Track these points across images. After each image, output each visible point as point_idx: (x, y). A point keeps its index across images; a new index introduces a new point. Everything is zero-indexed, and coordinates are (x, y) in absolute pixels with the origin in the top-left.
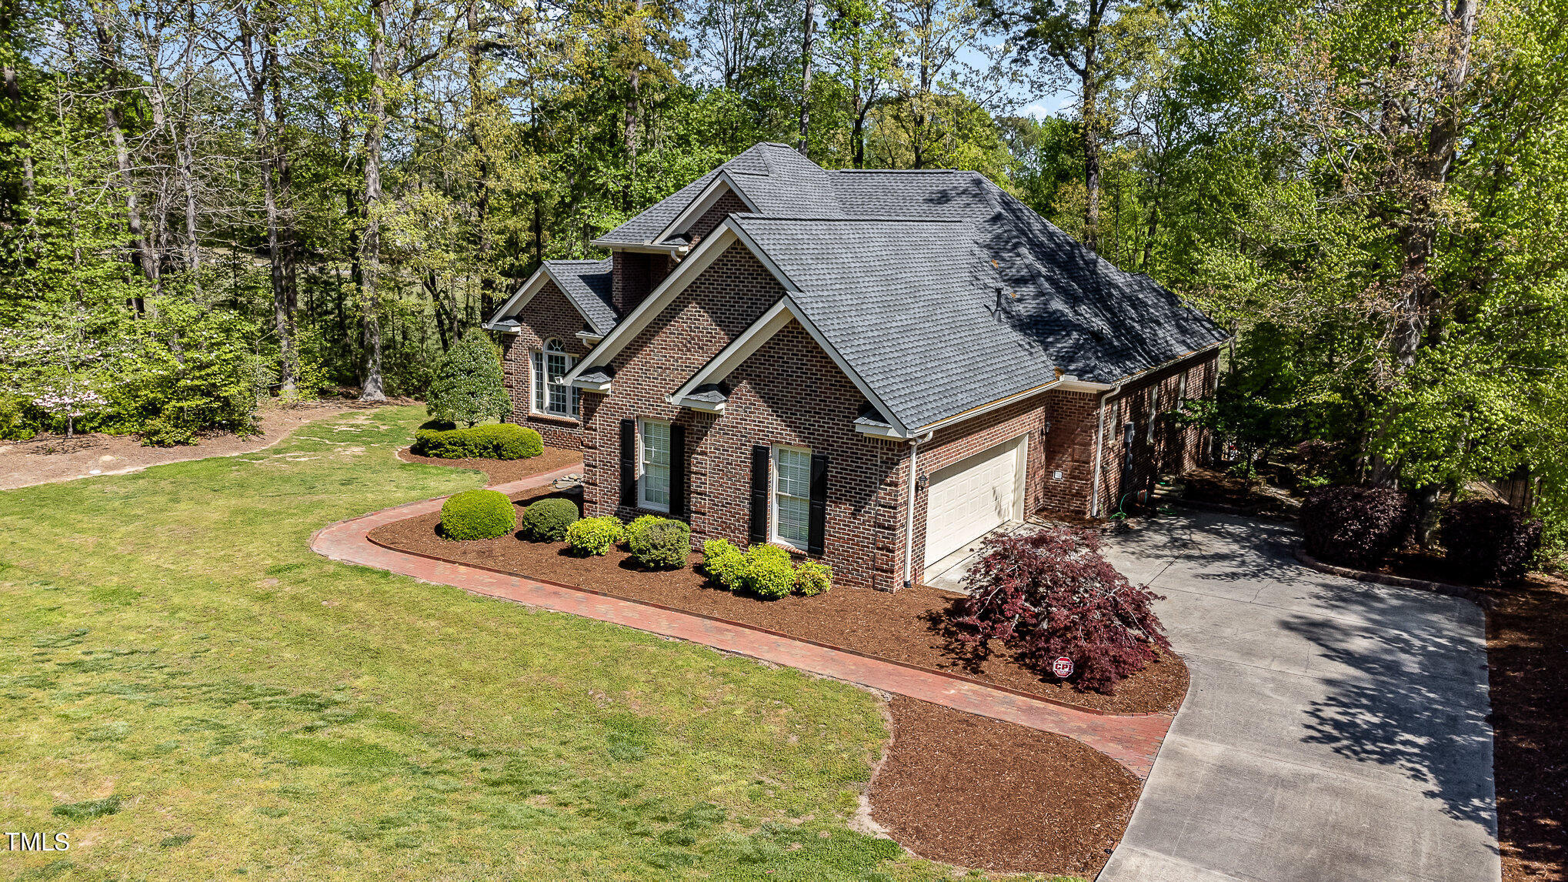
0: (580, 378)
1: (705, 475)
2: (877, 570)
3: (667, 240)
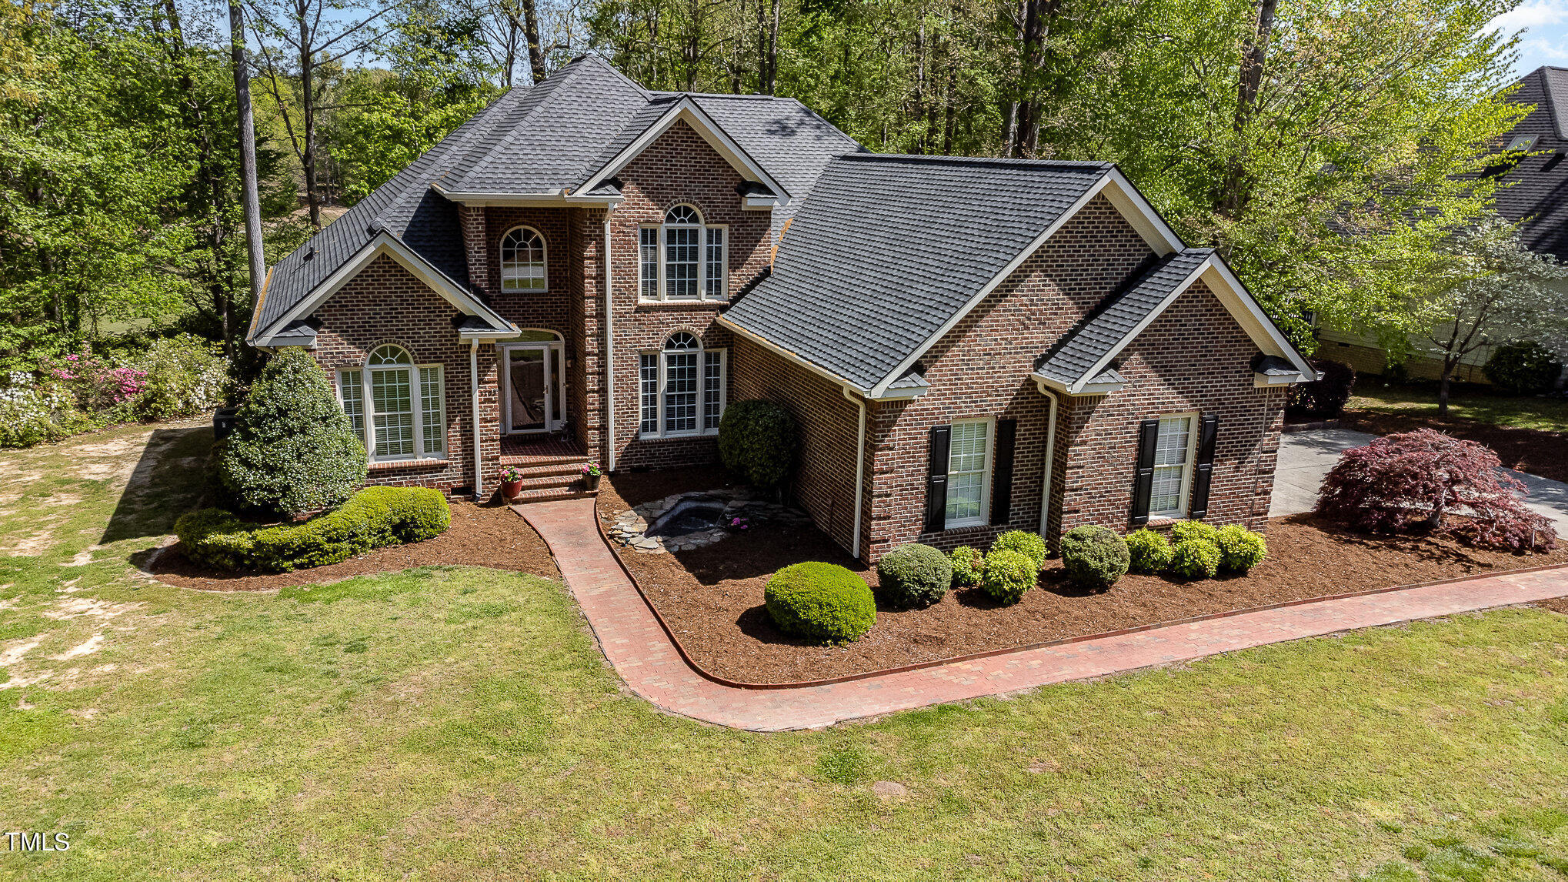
1: (1082, 467)
2: (1253, 515)
3: (594, 189)
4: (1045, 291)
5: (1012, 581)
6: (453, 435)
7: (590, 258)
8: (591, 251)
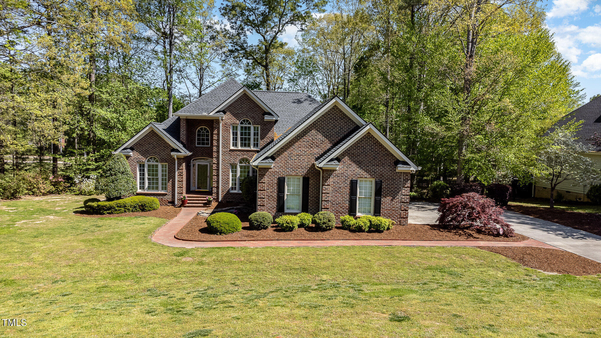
0: (262, 161)
1: (329, 193)
2: (401, 218)
3: (216, 113)
4: (316, 136)
5: (287, 223)
6: (170, 184)
7: (215, 134)
8: (215, 132)
